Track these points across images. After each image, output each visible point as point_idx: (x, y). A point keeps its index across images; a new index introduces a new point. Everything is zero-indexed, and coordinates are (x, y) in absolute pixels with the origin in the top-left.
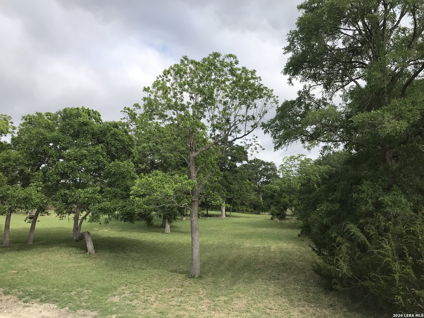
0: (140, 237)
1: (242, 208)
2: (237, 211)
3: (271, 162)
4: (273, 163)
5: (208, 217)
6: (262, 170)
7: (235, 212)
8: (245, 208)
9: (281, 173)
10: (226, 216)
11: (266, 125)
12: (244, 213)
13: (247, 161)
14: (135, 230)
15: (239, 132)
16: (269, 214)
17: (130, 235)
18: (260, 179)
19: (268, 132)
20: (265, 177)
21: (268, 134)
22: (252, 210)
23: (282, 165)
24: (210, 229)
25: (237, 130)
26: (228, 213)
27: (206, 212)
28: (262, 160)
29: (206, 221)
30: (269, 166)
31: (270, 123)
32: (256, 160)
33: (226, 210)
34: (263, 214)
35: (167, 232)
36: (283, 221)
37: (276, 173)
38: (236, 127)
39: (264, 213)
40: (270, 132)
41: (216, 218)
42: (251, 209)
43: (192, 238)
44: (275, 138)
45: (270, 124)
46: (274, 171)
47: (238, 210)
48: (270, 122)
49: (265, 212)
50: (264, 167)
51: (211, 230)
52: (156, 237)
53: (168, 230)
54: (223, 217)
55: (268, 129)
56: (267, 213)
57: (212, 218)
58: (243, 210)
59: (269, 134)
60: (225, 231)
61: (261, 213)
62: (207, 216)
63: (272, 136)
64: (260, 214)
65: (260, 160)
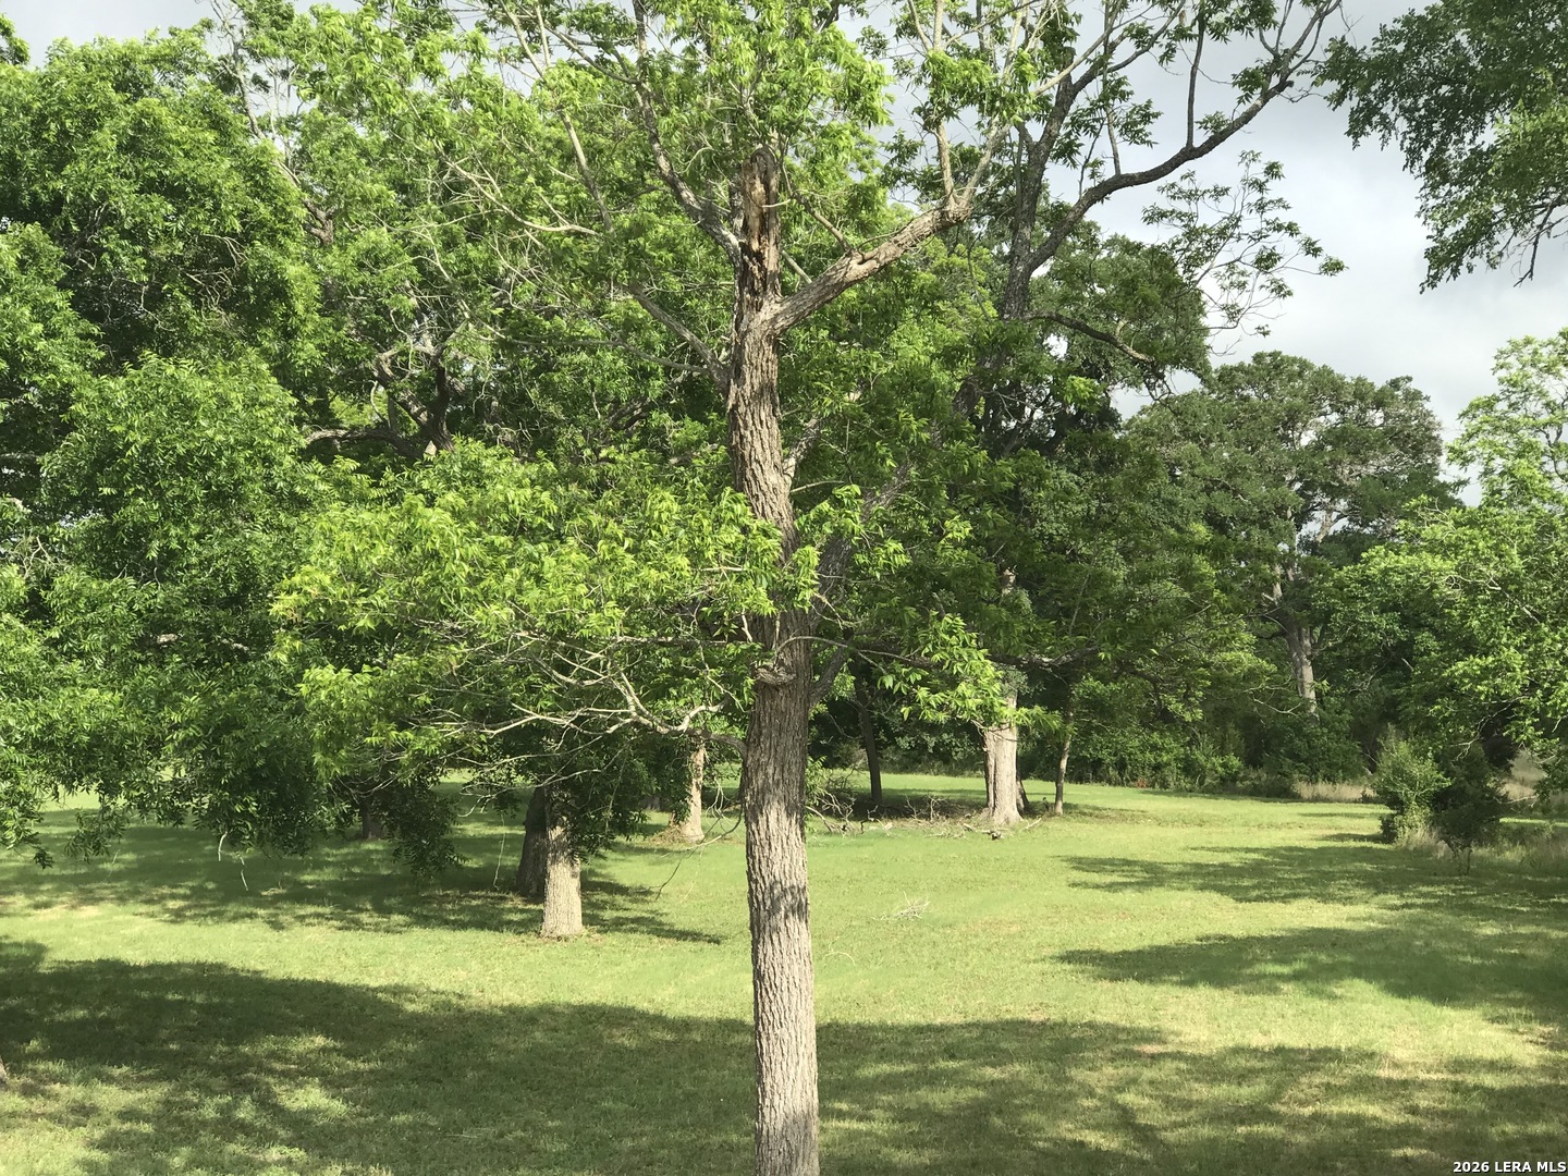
0: (350, 962)
1: (1154, 748)
2: (1112, 772)
3: (1395, 384)
4: (1413, 386)
5: (877, 816)
6: (1318, 448)
7: (1099, 779)
8: (1172, 748)
9: (1475, 469)
10: (1028, 810)
11: (1369, 64)
12: (1164, 785)
13: (1202, 371)
14: (310, 909)
15: (1136, 127)
16: (1366, 800)
17: (275, 948)
18: (1303, 517)
19: (1386, 124)
20: (1342, 504)
21: (1385, 140)
22: (1235, 762)
23: (1489, 405)
24: (896, 911)
25: (1121, 108)
26: (1040, 789)
27: (861, 780)
28: (1318, 365)
29: (866, 853)
30: (1377, 417)
31: (1400, 48)
32: (1271, 368)
33: (1025, 768)
34: (1316, 799)
35: (563, 930)
36: (1480, 852)
37: (1433, 469)
38: (1114, 91)
39: (1323, 788)
40: (1402, 125)
41: (942, 826)
42: (1222, 752)
43: (758, 976)
44: (1437, 171)
45: (1403, 58)
46: (1417, 451)
47: (1121, 766)
48: (1397, 36)
49: (1329, 779)
50: (1334, 417)
51: (902, 921)
52: (474, 965)
53: (569, 913)
54: (998, 819)
55: (1383, 97)
56: (1352, 791)
57: (911, 824)
58: (1157, 767)
59: (1394, 142)
60: (1014, 929)
61: (1304, 789)
62: (875, 805)
63: (1413, 155)
64: (1296, 798)
65: (1304, 365)
